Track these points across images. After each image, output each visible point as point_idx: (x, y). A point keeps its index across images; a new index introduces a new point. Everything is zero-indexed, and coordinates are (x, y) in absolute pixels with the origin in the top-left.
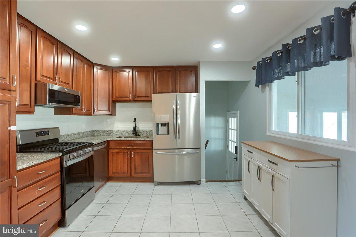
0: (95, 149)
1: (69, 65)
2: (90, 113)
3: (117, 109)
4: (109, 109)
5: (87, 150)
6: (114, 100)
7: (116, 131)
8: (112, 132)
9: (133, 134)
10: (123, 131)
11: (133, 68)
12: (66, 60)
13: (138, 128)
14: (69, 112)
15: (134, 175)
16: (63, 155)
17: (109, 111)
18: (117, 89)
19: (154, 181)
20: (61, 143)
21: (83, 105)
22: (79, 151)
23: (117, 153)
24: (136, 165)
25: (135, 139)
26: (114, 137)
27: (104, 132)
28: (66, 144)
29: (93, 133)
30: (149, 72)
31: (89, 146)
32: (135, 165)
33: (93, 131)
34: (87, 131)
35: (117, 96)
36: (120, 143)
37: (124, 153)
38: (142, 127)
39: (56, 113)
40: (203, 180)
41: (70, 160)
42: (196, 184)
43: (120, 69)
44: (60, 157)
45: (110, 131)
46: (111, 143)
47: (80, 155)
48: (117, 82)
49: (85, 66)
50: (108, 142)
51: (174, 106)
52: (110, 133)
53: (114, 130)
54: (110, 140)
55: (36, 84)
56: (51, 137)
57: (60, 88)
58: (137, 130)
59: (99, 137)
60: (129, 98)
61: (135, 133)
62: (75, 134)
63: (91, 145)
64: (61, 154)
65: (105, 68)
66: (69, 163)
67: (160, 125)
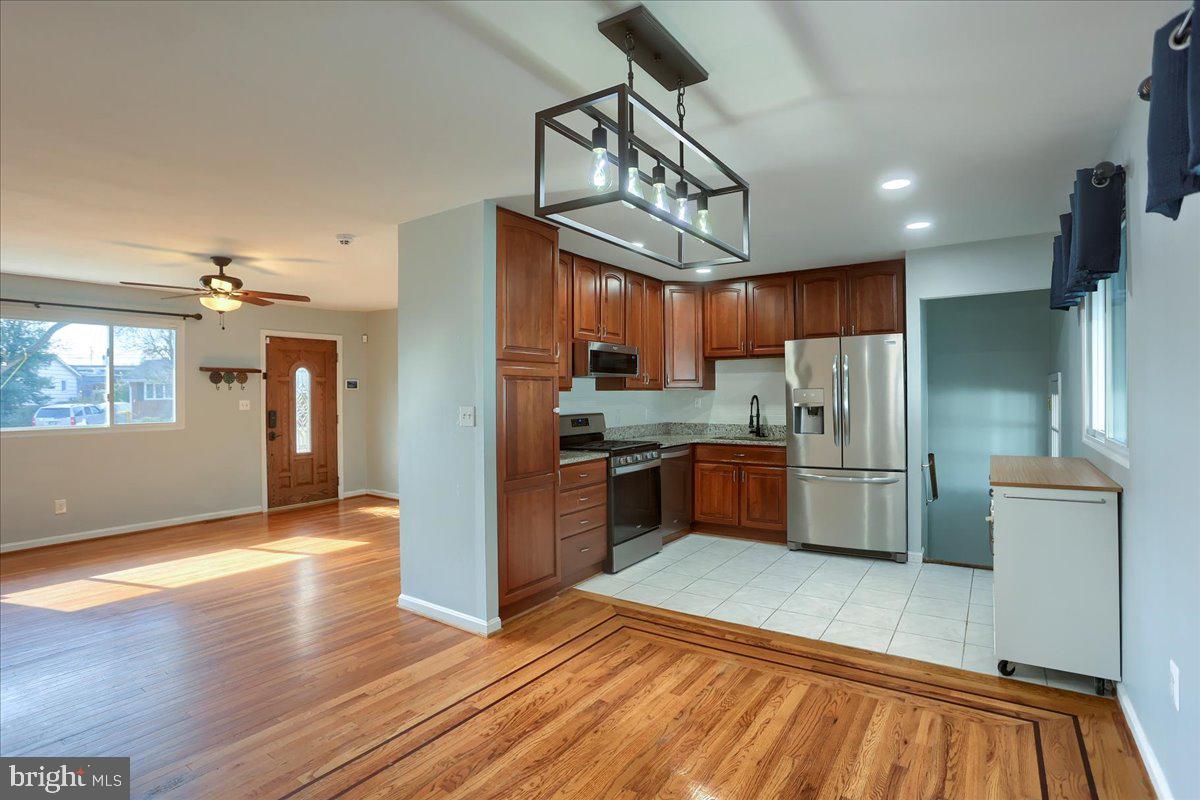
0: (663, 456)
1: (618, 294)
2: (657, 384)
3: (717, 375)
4: (697, 376)
5: (648, 455)
6: (707, 355)
7: (715, 426)
8: (705, 426)
9: (751, 432)
10: (730, 426)
11: (746, 279)
12: (614, 285)
13: (765, 419)
14: (620, 385)
15: (745, 522)
16: (610, 457)
17: (696, 380)
18: (714, 333)
19: (788, 539)
20: (606, 442)
21: (644, 372)
22: (635, 455)
23: (714, 469)
24: (751, 501)
25: (756, 443)
26: (708, 438)
27: (689, 426)
28: (614, 443)
29: (667, 428)
30: (783, 286)
31: (653, 449)
32: (748, 500)
33: (667, 424)
34: (654, 422)
35: (715, 346)
36: (720, 449)
37: (725, 472)
38: (775, 416)
39: (599, 387)
40: (916, 555)
41: (621, 466)
42: (893, 560)
43: (722, 284)
44: (607, 459)
45: (703, 425)
46: (699, 450)
47: (637, 462)
48: (714, 315)
49: (647, 293)
50: (694, 446)
51: (834, 366)
52: (702, 428)
53: (712, 421)
54: (698, 443)
55: (573, 344)
56: (591, 429)
57: (601, 346)
58: (761, 423)
59: (678, 437)
60: (740, 351)
61: (758, 431)
62: (630, 428)
63: (655, 446)
64: (607, 455)
65: (686, 286)
66: (620, 471)
67: (804, 412)
